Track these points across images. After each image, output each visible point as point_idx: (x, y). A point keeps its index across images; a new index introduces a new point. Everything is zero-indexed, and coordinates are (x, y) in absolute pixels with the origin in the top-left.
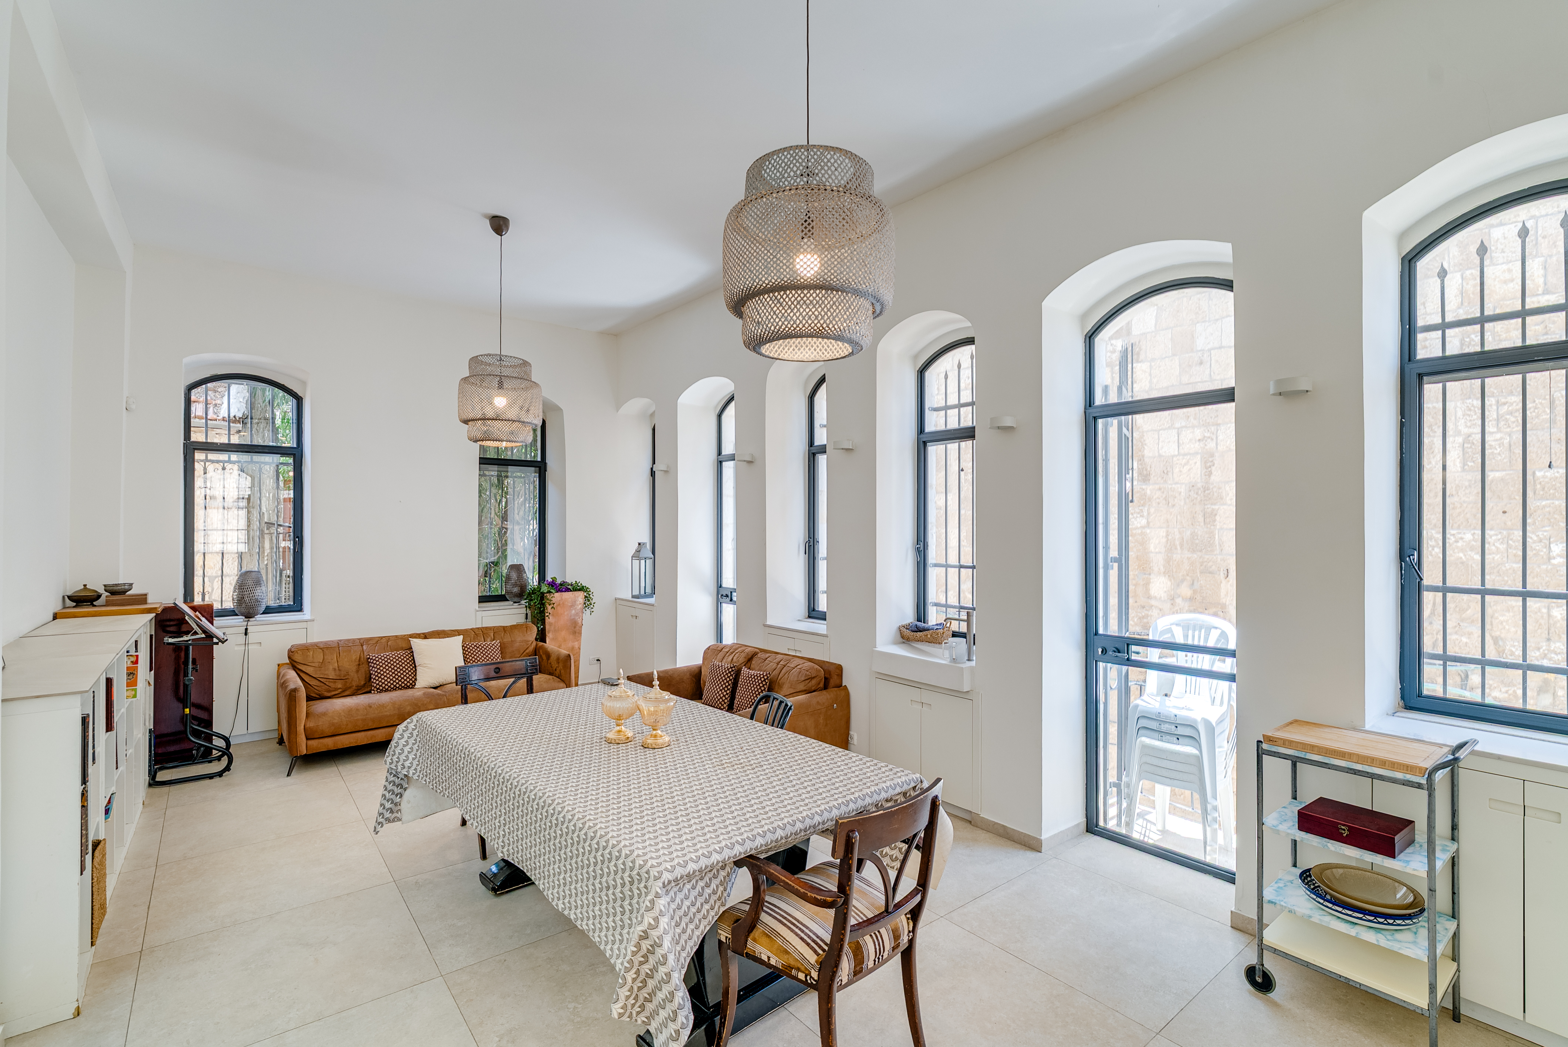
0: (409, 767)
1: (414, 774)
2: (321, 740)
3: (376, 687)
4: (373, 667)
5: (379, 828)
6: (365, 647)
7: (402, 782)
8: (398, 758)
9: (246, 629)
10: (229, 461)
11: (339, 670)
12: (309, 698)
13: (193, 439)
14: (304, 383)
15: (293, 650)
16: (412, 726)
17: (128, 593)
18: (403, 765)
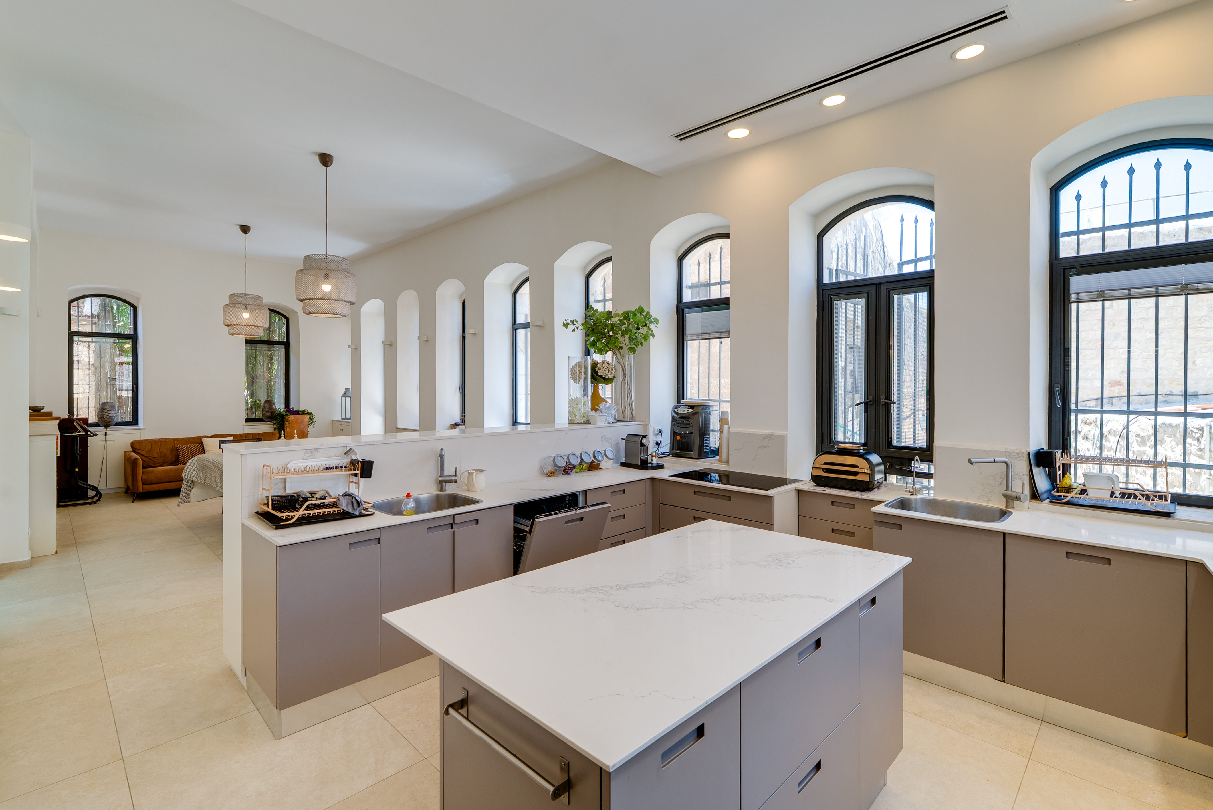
0: (193, 477)
1: (195, 479)
2: (150, 485)
3: (181, 462)
4: (180, 452)
5: (180, 504)
6: (175, 442)
7: (191, 485)
8: (188, 473)
9: (106, 433)
10: (92, 342)
11: (160, 453)
12: (144, 467)
13: (72, 330)
14: (138, 299)
15: (133, 442)
16: (195, 460)
17: (42, 411)
18: (190, 476)
